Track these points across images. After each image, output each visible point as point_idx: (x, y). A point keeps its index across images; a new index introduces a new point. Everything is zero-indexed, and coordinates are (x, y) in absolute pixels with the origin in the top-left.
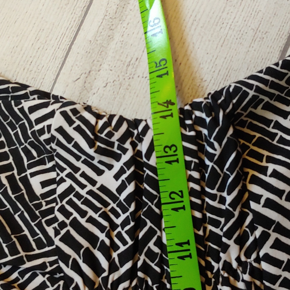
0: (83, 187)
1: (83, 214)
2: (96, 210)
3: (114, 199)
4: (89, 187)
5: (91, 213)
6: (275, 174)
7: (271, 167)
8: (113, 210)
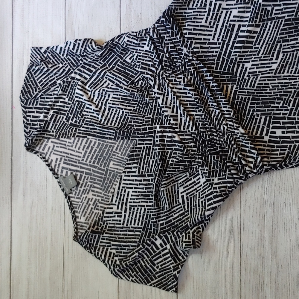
0: (140, 53)
1: (144, 60)
2: (146, 57)
3: (150, 52)
4: (142, 52)
5: (145, 59)
6: (188, 25)
7: (187, 24)
8: (151, 55)
